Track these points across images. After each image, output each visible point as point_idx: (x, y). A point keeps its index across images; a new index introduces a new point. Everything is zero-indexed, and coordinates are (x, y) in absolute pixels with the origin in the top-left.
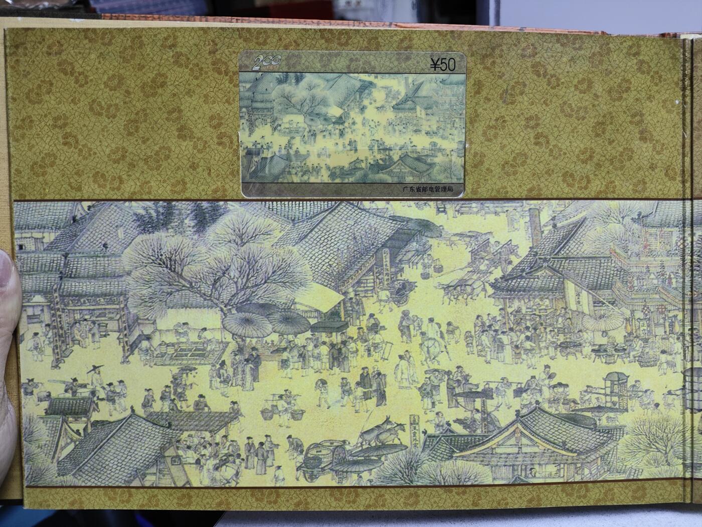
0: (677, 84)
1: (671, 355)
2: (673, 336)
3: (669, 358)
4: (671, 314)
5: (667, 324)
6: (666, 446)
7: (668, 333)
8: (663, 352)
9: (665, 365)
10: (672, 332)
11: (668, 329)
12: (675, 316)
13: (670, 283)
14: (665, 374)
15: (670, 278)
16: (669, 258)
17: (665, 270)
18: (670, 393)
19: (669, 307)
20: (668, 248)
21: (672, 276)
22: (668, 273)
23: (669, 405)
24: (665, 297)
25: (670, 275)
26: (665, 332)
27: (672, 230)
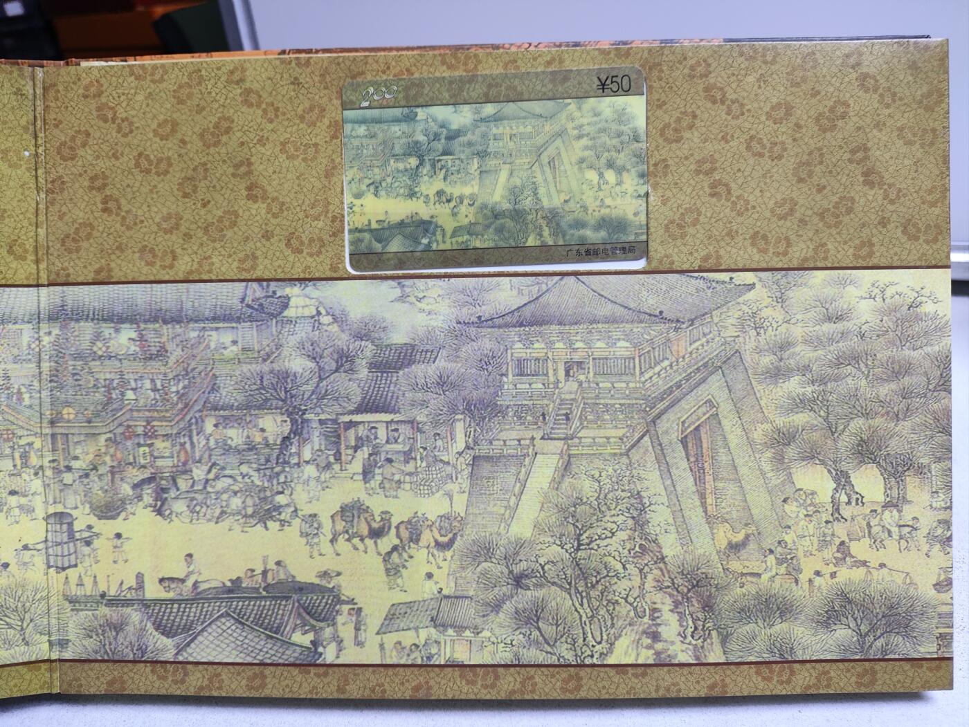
0: (26, 129)
1: (26, 496)
2: (28, 470)
3: (23, 501)
4: (23, 442)
5: (17, 455)
6: (22, 620)
7: (19, 467)
8: (13, 493)
9: (17, 511)
10: (25, 465)
11: (18, 462)
12: (30, 444)
13: (20, 399)
14: (17, 522)
15: (19, 392)
16: (16, 366)
17: (12, 382)
18: (26, 547)
19: (20, 432)
20: (15, 351)
21: (23, 390)
22: (16, 386)
23: (25, 564)
24: (12, 419)
25: (19, 389)
26: (15, 466)
27: (22, 327)
